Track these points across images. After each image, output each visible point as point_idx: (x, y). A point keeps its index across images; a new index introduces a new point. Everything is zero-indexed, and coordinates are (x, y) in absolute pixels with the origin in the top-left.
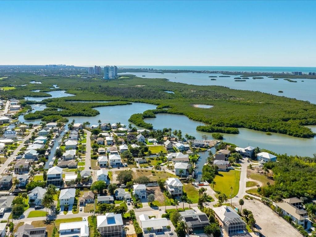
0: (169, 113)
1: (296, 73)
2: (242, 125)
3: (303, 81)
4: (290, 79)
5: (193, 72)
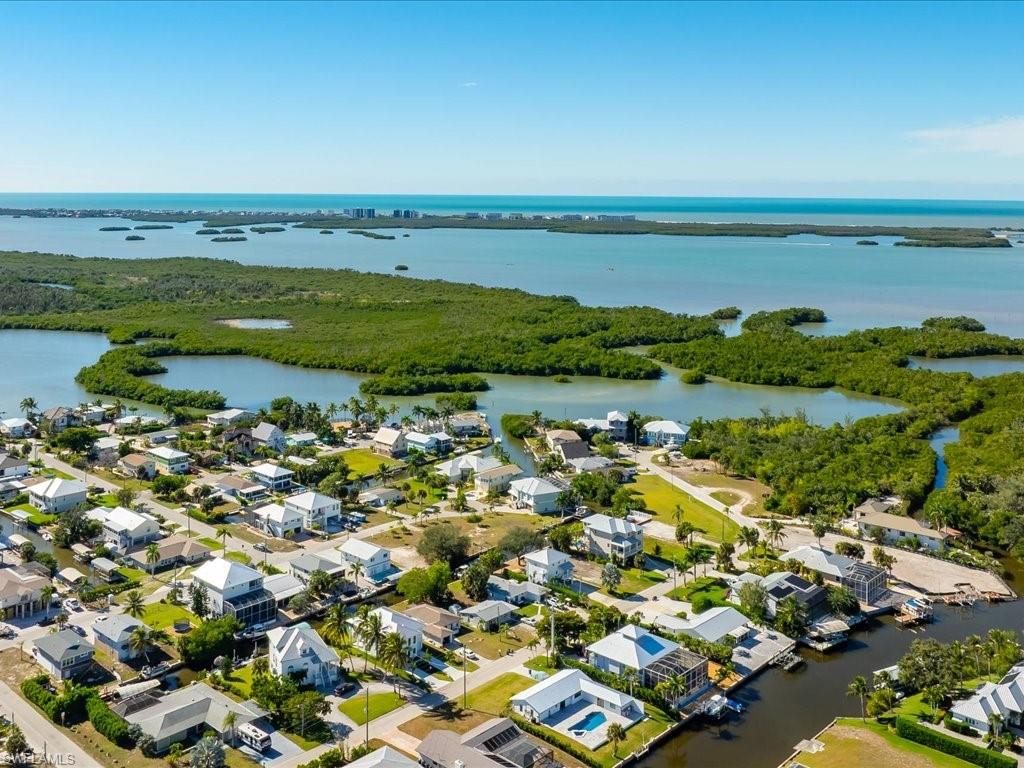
0: (188, 353)
1: (359, 213)
2: (470, 365)
3: (407, 236)
4: (368, 231)
5: (17, 214)
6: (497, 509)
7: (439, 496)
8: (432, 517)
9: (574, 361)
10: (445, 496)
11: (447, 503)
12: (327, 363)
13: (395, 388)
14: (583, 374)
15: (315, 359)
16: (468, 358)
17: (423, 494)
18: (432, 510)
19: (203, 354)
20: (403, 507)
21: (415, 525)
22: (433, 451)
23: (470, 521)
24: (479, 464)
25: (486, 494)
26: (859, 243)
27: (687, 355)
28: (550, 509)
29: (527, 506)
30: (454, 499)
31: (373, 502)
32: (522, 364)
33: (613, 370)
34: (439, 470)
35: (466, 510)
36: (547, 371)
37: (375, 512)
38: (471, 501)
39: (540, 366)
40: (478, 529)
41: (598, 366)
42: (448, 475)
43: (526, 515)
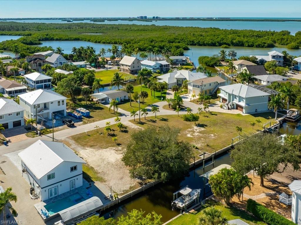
6: (211, 109)
7: (159, 97)
8: (151, 114)
9: (230, 40)
10: (164, 98)
11: (165, 103)
12: (113, 42)
13: (142, 48)
14: (234, 46)
15: (108, 40)
16: (178, 39)
17: (145, 95)
18: (150, 108)
19: (63, 40)
20: (127, 105)
21: (134, 121)
22: (158, 71)
23: (187, 119)
24: (190, 75)
25: (197, 97)
27: (284, 39)
28: (260, 110)
29: (238, 107)
30: (171, 100)
31: (102, 100)
32: (204, 41)
33: (250, 44)
34: (160, 79)
35: (182, 109)
36: (217, 44)
37: (101, 109)
38: (186, 102)
39: (213, 42)
40: (195, 128)
41: (242, 42)
42: (167, 82)
43: (239, 115)
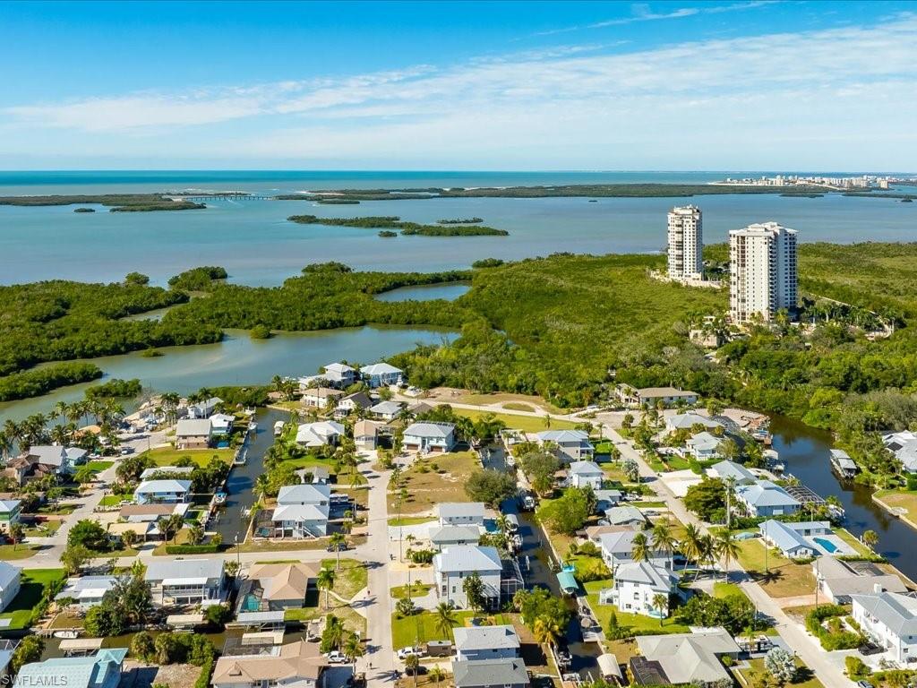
26: (76, 211)
